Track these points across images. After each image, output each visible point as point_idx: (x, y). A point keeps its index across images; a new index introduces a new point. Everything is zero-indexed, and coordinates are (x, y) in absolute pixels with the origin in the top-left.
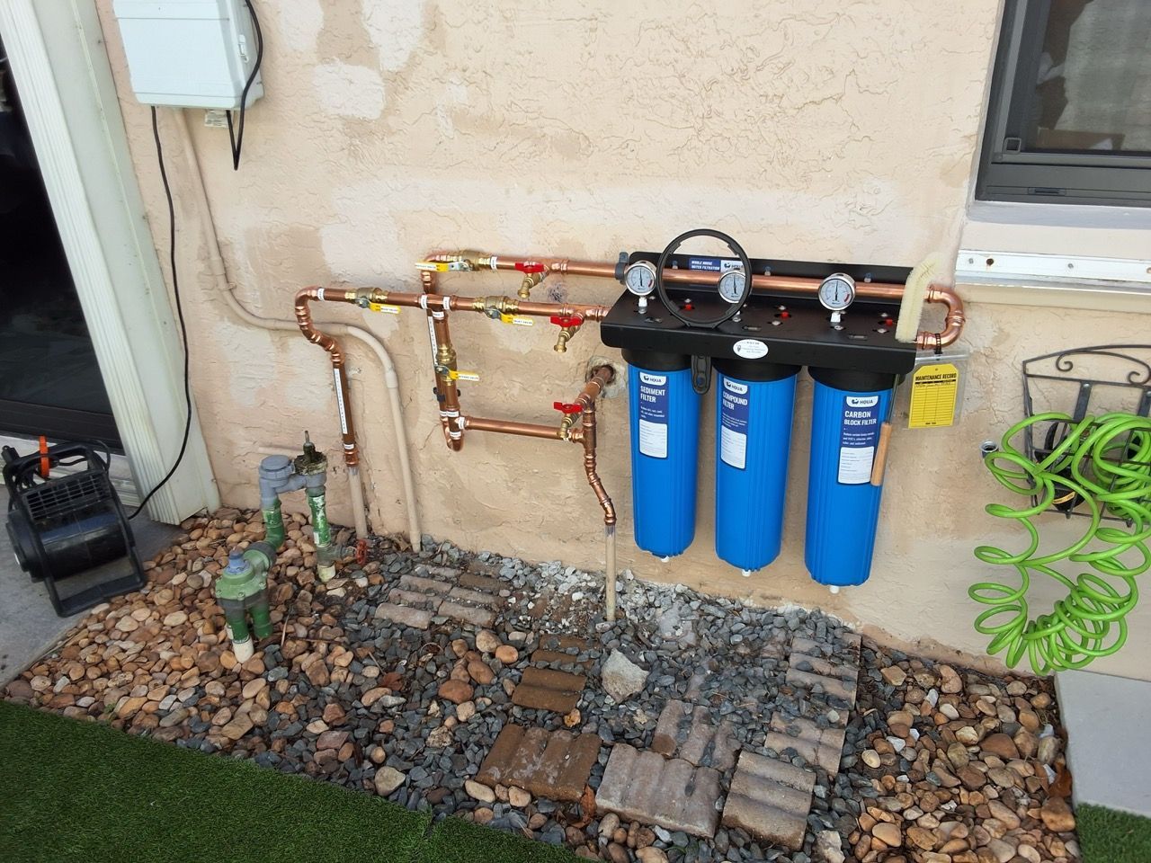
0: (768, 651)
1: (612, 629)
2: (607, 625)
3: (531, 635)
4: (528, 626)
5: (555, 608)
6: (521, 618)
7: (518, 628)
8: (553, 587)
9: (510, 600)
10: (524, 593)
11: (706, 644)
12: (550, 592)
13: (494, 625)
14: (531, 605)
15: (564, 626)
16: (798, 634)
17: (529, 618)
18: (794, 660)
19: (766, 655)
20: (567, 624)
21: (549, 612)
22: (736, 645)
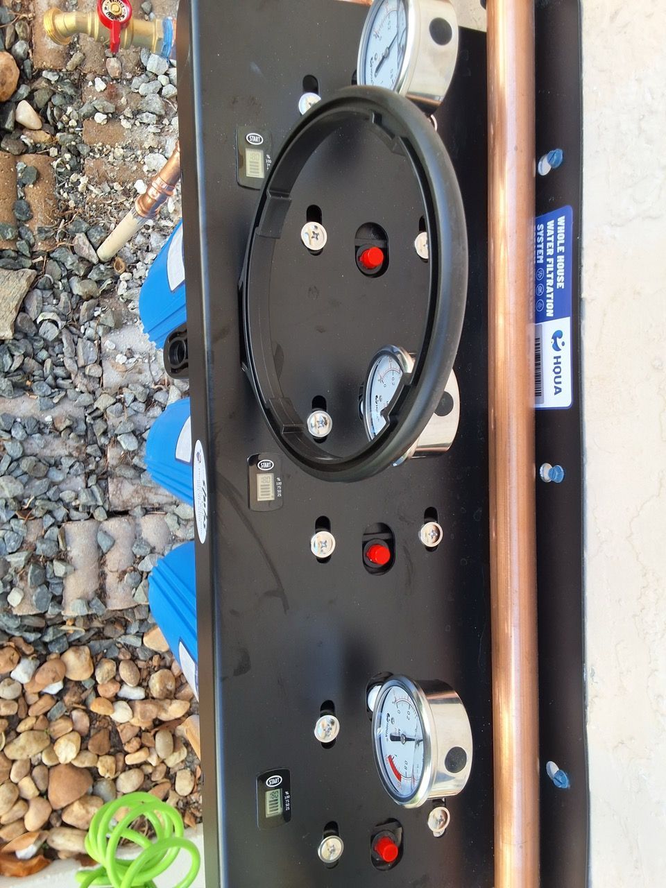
0: (118, 489)
1: (82, 259)
2: (87, 251)
3: (43, 137)
4: (60, 126)
5: (111, 158)
6: (70, 109)
7: (49, 112)
8: (154, 144)
9: (98, 80)
10: (123, 101)
11: (103, 402)
12: (142, 143)
13: (40, 71)
14: (100, 118)
15: (78, 182)
16: (170, 520)
17: (73, 123)
18: (114, 525)
19: (111, 488)
20: (80, 188)
21: (101, 152)
22: (117, 443)
